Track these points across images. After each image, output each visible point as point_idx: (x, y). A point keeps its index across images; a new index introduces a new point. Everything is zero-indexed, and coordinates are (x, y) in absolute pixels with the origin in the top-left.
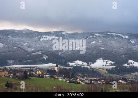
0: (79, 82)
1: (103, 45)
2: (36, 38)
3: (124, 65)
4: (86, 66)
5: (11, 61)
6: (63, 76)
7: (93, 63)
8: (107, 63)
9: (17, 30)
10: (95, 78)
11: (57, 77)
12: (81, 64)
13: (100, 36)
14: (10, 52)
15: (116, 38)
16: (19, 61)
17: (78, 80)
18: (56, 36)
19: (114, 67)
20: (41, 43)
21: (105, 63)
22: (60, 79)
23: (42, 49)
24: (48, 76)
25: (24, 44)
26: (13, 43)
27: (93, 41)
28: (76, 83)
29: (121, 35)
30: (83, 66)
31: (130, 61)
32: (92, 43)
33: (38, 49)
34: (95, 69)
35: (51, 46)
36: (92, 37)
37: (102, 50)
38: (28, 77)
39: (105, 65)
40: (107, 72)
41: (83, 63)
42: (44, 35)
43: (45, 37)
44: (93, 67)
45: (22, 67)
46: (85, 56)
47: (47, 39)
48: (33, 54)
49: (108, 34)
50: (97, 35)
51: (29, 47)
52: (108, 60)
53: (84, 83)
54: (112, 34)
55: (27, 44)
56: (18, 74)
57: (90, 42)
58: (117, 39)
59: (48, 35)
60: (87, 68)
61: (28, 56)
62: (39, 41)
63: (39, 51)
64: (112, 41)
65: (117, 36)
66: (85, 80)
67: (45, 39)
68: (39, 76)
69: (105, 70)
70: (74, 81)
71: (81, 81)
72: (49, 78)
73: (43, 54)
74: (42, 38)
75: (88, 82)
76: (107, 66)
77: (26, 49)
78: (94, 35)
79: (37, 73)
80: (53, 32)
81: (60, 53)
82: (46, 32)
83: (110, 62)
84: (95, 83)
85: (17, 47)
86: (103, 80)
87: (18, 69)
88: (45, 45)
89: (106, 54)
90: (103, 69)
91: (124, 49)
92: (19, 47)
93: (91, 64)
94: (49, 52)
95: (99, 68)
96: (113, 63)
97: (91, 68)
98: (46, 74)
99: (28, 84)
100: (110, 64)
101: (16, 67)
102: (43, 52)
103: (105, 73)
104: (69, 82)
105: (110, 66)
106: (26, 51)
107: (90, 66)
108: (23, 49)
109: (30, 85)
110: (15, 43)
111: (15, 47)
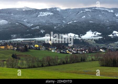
0: (68, 52)
1: (92, 19)
2: (35, 15)
3: (109, 36)
4: (77, 38)
5: (15, 36)
6: (56, 48)
7: (84, 35)
8: (95, 35)
9: (18, 8)
10: (82, 49)
11: (50, 49)
12: (74, 36)
13: (89, 11)
14: (14, 28)
15: (103, 12)
16: (20, 35)
17: (67, 51)
18: (51, 13)
19: (101, 37)
20: (39, 19)
21: (93, 35)
22: (53, 51)
23: (40, 24)
24: (44, 49)
25: (24, 21)
26: (15, 19)
27: (84, 16)
28: (65, 53)
29: (107, 10)
30: (75, 38)
31: (114, 32)
32: (82, 17)
33: (37, 24)
34: (85, 40)
35: (47, 21)
36: (83, 12)
37: (91, 23)
38: (28, 50)
39: (94, 37)
40: (94, 42)
41: (75, 35)
42: (41, 12)
43: (42, 14)
44: (83, 39)
45: (23, 41)
46: (76, 29)
47: (44, 15)
48: (32, 29)
49: (96, 9)
50: (87, 10)
51: (28, 23)
52: (96, 32)
53: (72, 53)
54: (100, 9)
55: (26, 20)
56: (20, 48)
57: (81, 17)
58: (103, 14)
59: (45, 12)
60: (78, 39)
61: (28, 30)
62: (37, 18)
63: (37, 26)
64: (100, 15)
65: (104, 11)
66: (73, 51)
67: (42, 15)
68: (36, 49)
69: (93, 41)
70: (64, 52)
71: (70, 52)
72: (44, 50)
73: (41, 28)
74: (40, 14)
75: (75, 52)
76: (95, 37)
77: (26, 25)
78: (84, 10)
79: (35, 46)
80: (49, 8)
81: (55, 27)
82: (43, 9)
83: (98, 33)
84: (81, 52)
85: (18, 23)
86: (87, 50)
87: (20, 42)
88: (42, 20)
89: (95, 27)
90: (92, 40)
91: (109, 22)
92: (20, 23)
93: (81, 36)
94: (46, 26)
95: (89, 39)
96: (100, 34)
97: (81, 40)
98: (42, 47)
99: (28, 55)
100: (98, 35)
101: (18, 41)
102: (41, 26)
103: (93, 43)
104: (60, 53)
105: (98, 37)
106: (26, 27)
107: (81, 38)
108: (23, 25)
109: (30, 56)
110: (17, 20)
111: (17, 24)
